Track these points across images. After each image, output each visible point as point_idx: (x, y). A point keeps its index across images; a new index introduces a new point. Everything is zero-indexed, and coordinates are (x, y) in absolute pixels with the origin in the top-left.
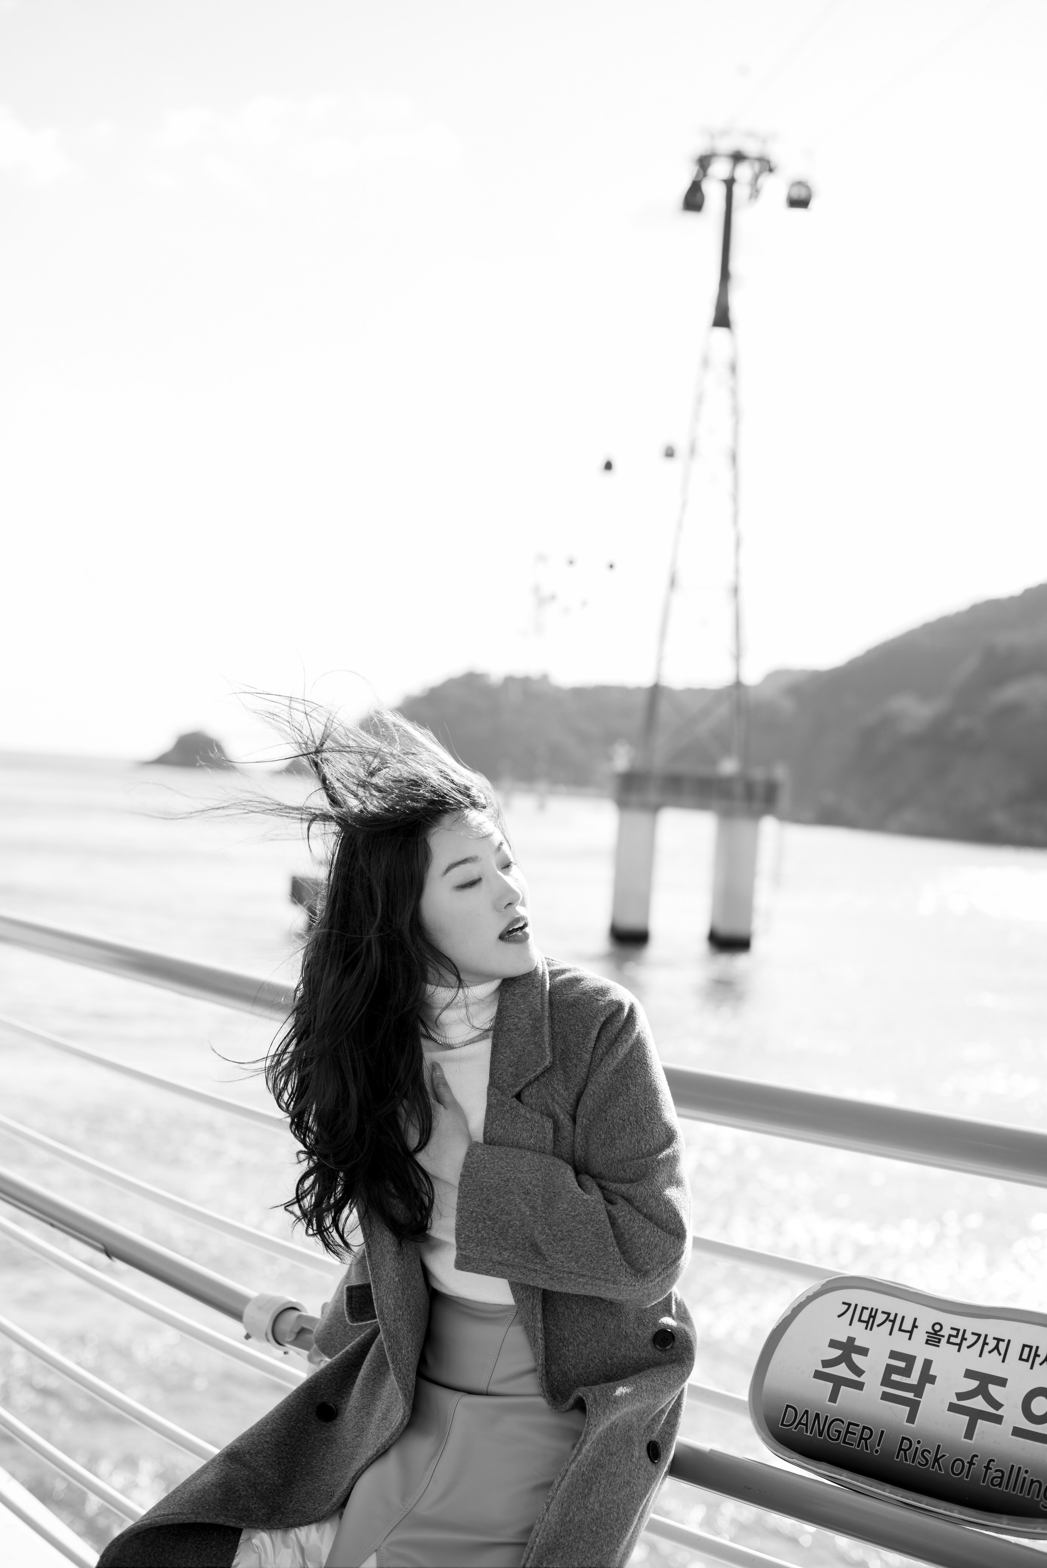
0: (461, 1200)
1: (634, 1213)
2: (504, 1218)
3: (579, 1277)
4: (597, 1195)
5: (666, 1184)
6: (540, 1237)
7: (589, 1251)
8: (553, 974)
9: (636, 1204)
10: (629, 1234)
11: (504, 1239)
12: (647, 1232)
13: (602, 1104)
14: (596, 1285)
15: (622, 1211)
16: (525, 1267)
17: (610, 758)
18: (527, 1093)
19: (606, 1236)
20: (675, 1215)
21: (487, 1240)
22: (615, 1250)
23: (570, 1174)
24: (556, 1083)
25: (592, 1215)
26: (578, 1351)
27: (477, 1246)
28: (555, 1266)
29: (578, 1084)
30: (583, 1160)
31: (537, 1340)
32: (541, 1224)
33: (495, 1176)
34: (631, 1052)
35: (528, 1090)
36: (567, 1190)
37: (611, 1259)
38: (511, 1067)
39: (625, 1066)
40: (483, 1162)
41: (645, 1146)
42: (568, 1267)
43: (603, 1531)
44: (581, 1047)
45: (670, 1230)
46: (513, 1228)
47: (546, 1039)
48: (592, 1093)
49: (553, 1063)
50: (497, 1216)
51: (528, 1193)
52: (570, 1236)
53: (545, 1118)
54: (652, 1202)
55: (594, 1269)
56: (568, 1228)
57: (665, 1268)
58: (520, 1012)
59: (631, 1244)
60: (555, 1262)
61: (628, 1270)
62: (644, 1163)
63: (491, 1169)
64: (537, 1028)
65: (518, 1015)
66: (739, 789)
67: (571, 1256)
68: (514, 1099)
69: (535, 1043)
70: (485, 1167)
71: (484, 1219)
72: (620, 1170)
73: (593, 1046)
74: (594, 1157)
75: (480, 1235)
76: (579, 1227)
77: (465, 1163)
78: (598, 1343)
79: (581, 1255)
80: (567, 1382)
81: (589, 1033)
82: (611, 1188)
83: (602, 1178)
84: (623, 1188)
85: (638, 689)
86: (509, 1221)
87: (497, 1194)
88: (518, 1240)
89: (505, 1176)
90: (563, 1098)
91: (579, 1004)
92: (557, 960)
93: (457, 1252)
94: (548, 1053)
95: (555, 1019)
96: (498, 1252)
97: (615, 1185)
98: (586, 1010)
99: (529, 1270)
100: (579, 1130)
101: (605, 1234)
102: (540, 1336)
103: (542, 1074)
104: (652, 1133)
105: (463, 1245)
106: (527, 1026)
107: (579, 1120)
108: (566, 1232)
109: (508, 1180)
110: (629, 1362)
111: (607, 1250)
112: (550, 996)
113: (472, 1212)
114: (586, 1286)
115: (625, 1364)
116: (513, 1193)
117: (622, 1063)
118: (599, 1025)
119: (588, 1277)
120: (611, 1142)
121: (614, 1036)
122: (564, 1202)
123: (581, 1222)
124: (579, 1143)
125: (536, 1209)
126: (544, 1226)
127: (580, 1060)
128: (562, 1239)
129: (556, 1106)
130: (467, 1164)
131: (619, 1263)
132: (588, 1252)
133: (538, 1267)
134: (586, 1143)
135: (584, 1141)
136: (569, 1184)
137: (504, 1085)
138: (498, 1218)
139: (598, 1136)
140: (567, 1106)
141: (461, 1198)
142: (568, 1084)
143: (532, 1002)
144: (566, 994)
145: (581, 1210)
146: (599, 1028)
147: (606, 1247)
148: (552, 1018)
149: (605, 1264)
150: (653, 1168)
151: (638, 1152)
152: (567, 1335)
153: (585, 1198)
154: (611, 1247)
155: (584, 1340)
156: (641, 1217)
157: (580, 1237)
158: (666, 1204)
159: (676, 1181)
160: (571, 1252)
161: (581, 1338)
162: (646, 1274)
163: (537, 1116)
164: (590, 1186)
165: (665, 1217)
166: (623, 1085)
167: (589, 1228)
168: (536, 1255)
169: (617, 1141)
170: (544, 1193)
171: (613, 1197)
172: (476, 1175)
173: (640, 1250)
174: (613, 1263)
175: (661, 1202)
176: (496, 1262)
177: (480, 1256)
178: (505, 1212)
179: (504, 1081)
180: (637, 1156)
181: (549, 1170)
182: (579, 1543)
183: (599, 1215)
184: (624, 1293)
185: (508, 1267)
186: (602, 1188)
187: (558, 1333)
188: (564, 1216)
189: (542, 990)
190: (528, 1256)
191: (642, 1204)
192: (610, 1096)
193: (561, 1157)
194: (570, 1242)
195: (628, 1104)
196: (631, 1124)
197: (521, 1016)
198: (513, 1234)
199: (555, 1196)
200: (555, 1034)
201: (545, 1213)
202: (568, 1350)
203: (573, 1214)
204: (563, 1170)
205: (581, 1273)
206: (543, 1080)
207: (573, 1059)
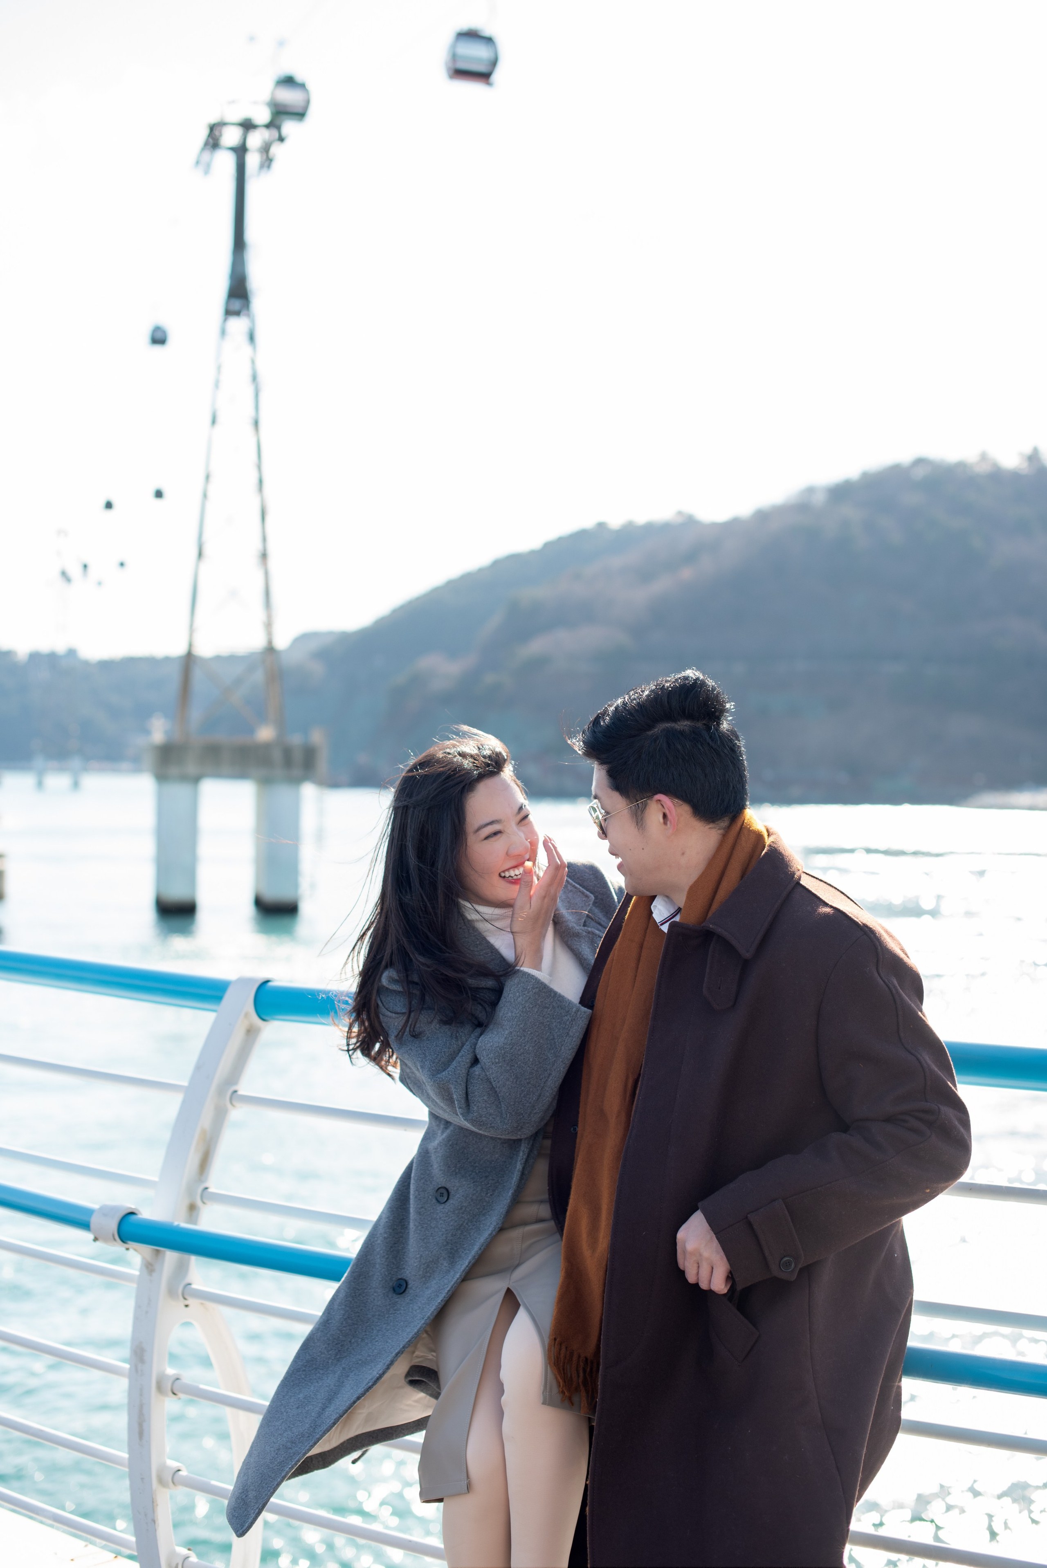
17: (147, 732)
66: (277, 755)
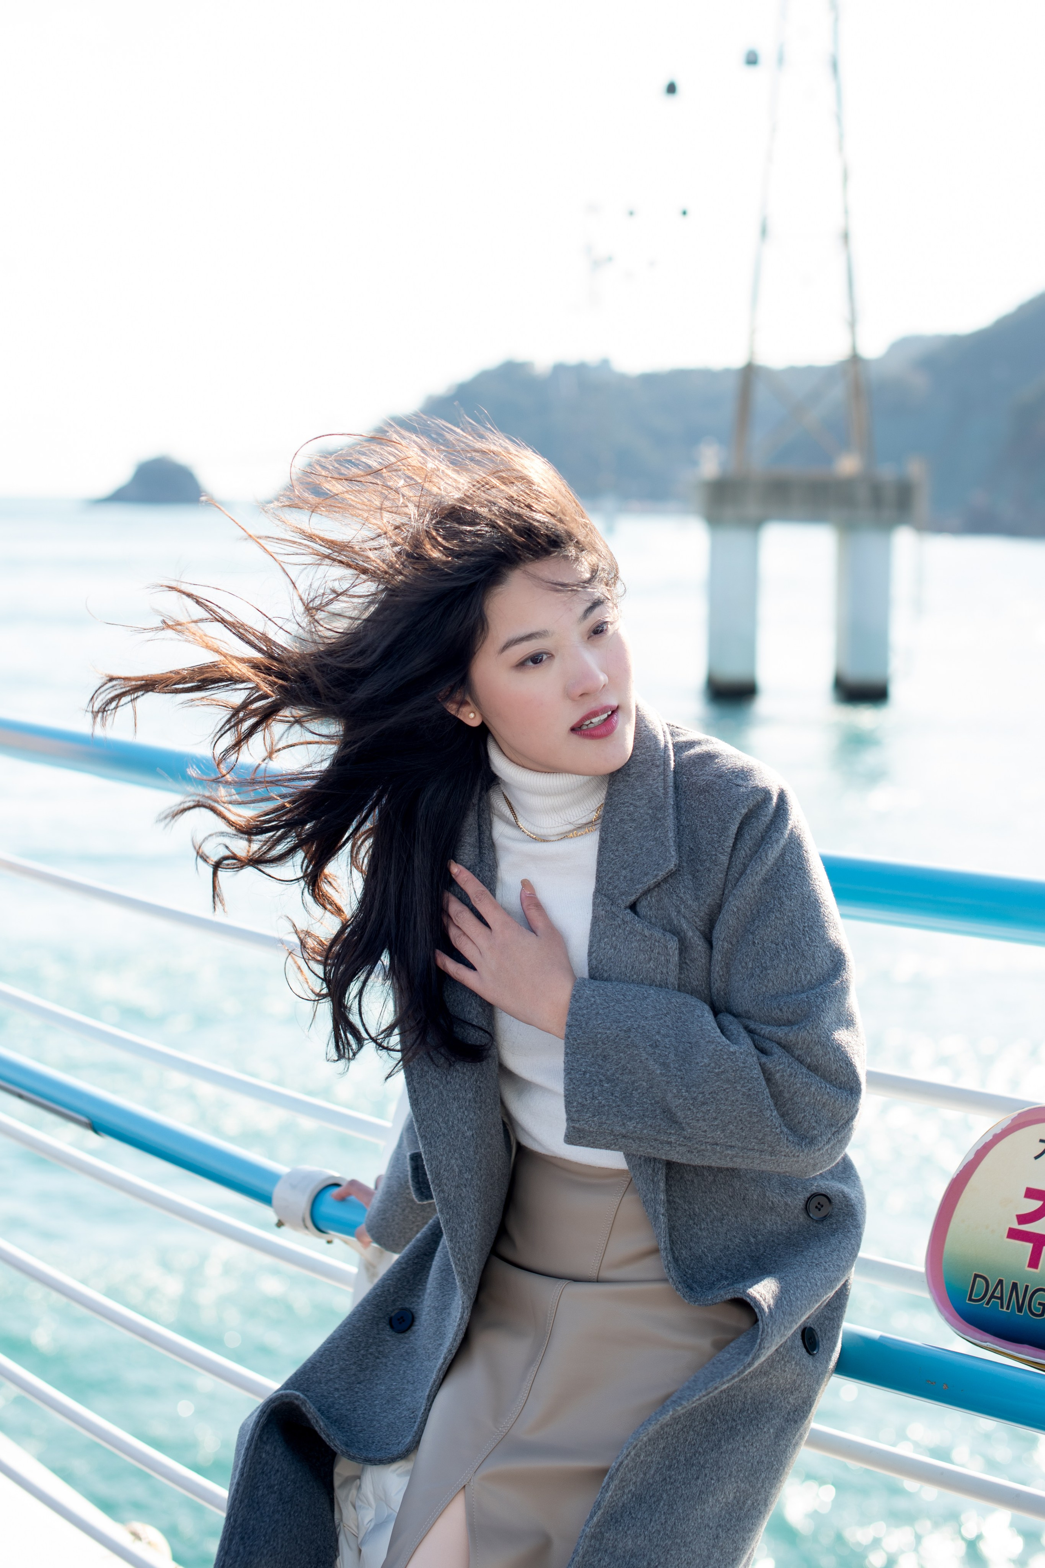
0: (570, 1058)
1: (796, 1065)
2: (626, 1078)
3: (727, 1149)
4: (746, 1043)
5: (834, 1025)
6: (675, 1102)
7: (739, 1116)
8: (680, 747)
9: (797, 1053)
10: (789, 1092)
11: (627, 1105)
12: (813, 1089)
13: (748, 922)
14: (748, 1157)
15: (779, 1063)
16: (656, 1140)
17: (694, 462)
18: (644, 903)
19: (761, 1098)
20: (847, 1064)
21: (606, 1108)
22: (774, 1114)
23: (709, 1016)
24: (682, 891)
25: (742, 1071)
26: (712, 1229)
27: (594, 1116)
28: (695, 1137)
29: (711, 894)
30: (722, 993)
31: (658, 1217)
32: (676, 1085)
33: (612, 1025)
34: (782, 855)
35: (646, 899)
36: (707, 1040)
37: (768, 1126)
38: (625, 869)
39: (776, 873)
40: (595, 1006)
41: (806, 977)
42: (713, 1137)
43: (721, 1422)
44: (716, 846)
45: (841, 1083)
46: (639, 1091)
47: (671, 835)
48: (735, 910)
49: (679, 867)
50: (617, 1076)
51: (657, 1046)
52: (714, 1098)
53: (668, 936)
54: (818, 1050)
55: (746, 1138)
56: (712, 1089)
57: (835, 1132)
58: (636, 797)
59: (793, 1104)
60: (695, 1131)
61: (790, 1138)
62: (806, 1000)
63: (606, 1016)
64: (659, 820)
65: (634, 802)
66: (863, 493)
67: (716, 1123)
68: (629, 911)
69: (656, 839)
70: (598, 1013)
71: (601, 1081)
72: (775, 1009)
73: (731, 845)
74: (738, 991)
75: (597, 1102)
76: (725, 1087)
77: (570, 1009)
78: (736, 1217)
79: (729, 1122)
80: (703, 1268)
81: (725, 829)
82: (763, 1032)
83: (749, 1018)
84: (780, 1033)
85: (727, 372)
86: (633, 1083)
87: (616, 1048)
88: (646, 1106)
89: (624, 1025)
90: (692, 911)
91: (713, 790)
92: (684, 728)
93: (568, 1124)
94: (673, 853)
95: (681, 807)
96: (621, 1123)
97: (769, 1029)
98: (723, 798)
99: (661, 1143)
100: (717, 956)
101: (760, 1094)
102: (662, 1211)
103: (665, 880)
104: (814, 960)
105: (575, 1116)
106: (646, 817)
107: (718, 944)
108: (709, 1094)
109: (629, 1030)
110: (778, 1239)
111: (764, 1115)
112: (675, 777)
113: (585, 1073)
114: (735, 1159)
115: (773, 1241)
116: (636, 1047)
117: (772, 870)
118: (739, 819)
119: (738, 1148)
120: (762, 972)
121: (760, 835)
122: (705, 1055)
123: (728, 1081)
124: (718, 972)
125: (668, 1066)
126: (680, 1087)
127: (715, 862)
128: (703, 1104)
129: (683, 921)
130: (574, 1010)
131: (778, 1131)
132: (739, 1118)
133: (673, 1139)
134: (727, 973)
135: (725, 969)
136: (710, 1031)
137: (615, 892)
138: (618, 1078)
139: (743, 964)
140: (697, 920)
141: (569, 1055)
142: (699, 893)
143: (651, 785)
144: (695, 775)
145: (727, 1065)
146: (739, 821)
147: (761, 1111)
148: (677, 807)
149: (760, 1131)
150: (817, 1006)
151: (796, 985)
152: (697, 1210)
153: (731, 1050)
154: (768, 1111)
155: (719, 1214)
156: (805, 1070)
157: (727, 1100)
158: (835, 1052)
159: (847, 1021)
160: (716, 1119)
161: (715, 1212)
162: (812, 1141)
163: (658, 934)
164: (735, 1032)
165: (834, 1068)
166: (774, 898)
167: (738, 1088)
168: (670, 1124)
169: (769, 972)
170: (677, 1045)
171: (767, 1045)
172: (586, 1024)
173: (805, 1112)
174: (771, 1131)
175: (829, 1049)
176: (618, 1135)
177: (598, 1129)
178: (627, 1071)
179: (616, 887)
180: (795, 989)
181: (680, 1013)
182: (688, 1433)
183: (751, 1071)
184: (784, 1165)
185: (634, 1141)
186: (750, 1031)
187: (687, 1208)
188: (706, 1074)
189: (664, 769)
190: (660, 1126)
191: (805, 1052)
192: (758, 912)
193: (693, 992)
194: (714, 1107)
195: (782, 922)
196: (786, 948)
197: (638, 803)
198: (638, 1099)
199: (691, 1048)
200: (681, 828)
201: (680, 1070)
202: (700, 1229)
203: (717, 1071)
204: (698, 1012)
205: (729, 1144)
206: (665, 886)
207: (705, 861)
